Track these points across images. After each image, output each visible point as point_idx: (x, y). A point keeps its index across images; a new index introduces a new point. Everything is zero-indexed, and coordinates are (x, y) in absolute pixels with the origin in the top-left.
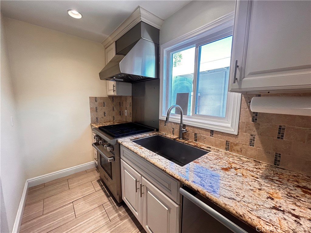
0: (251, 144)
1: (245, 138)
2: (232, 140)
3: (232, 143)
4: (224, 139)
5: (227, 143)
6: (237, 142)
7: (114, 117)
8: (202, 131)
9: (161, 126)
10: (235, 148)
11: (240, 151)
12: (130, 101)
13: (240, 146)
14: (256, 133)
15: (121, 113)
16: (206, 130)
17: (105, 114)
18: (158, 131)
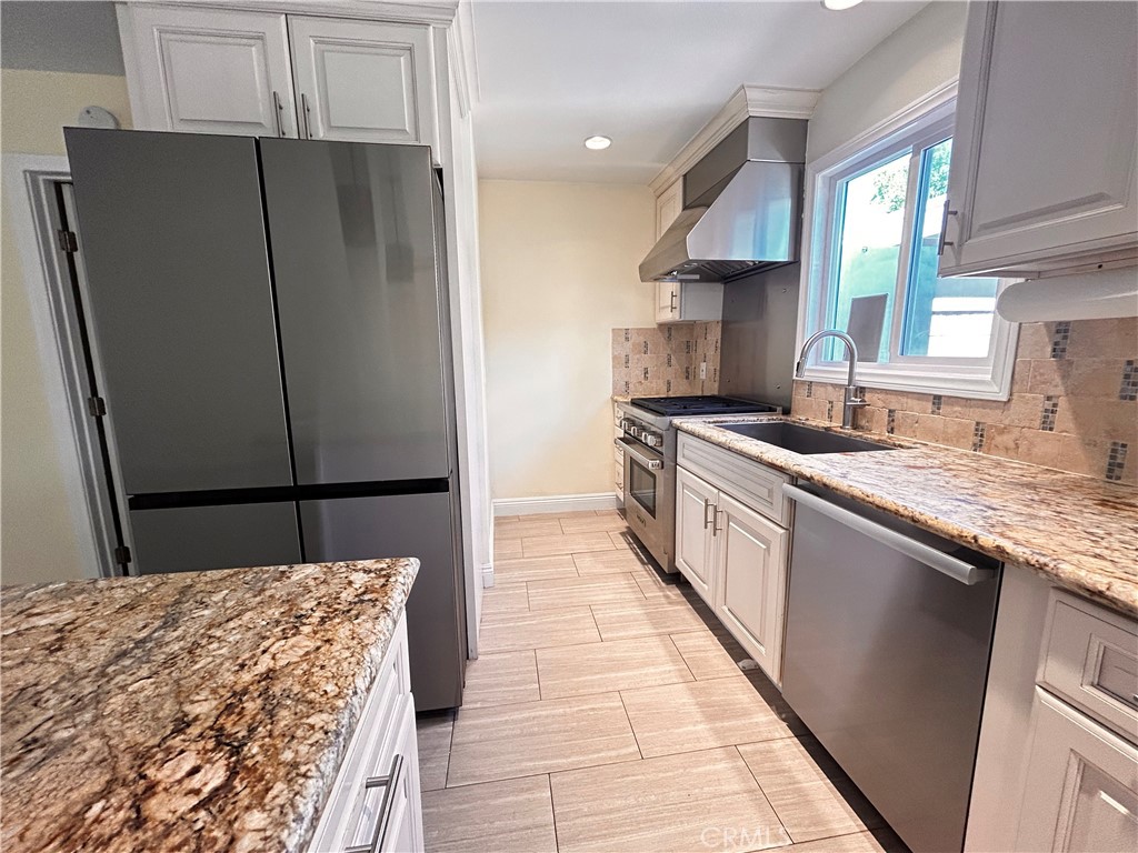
0: (1047, 425)
1: (1034, 405)
2: (991, 418)
3: (991, 426)
4: (970, 419)
5: (980, 431)
6: (1007, 422)
7: (669, 383)
8: (911, 402)
9: (799, 398)
10: (999, 439)
11: (1014, 450)
12: (715, 334)
13: (1016, 432)
14: (1060, 390)
15: (689, 374)
16: (921, 396)
17: (646, 373)
18: (787, 412)
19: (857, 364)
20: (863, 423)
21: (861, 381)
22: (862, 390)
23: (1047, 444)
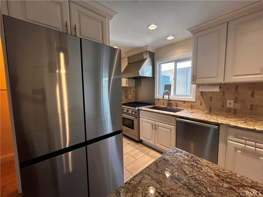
0: (201, 105)
1: (199, 102)
2: (193, 104)
3: (193, 105)
4: (190, 105)
5: (191, 106)
6: (196, 105)
8: (181, 102)
9: (156, 102)
10: (195, 107)
11: (197, 109)
12: (133, 89)
13: (197, 106)
14: (202, 100)
15: (126, 97)
18: (154, 104)
19: (170, 96)
20: (171, 106)
21: (170, 99)
22: (170, 100)
23: (201, 107)
